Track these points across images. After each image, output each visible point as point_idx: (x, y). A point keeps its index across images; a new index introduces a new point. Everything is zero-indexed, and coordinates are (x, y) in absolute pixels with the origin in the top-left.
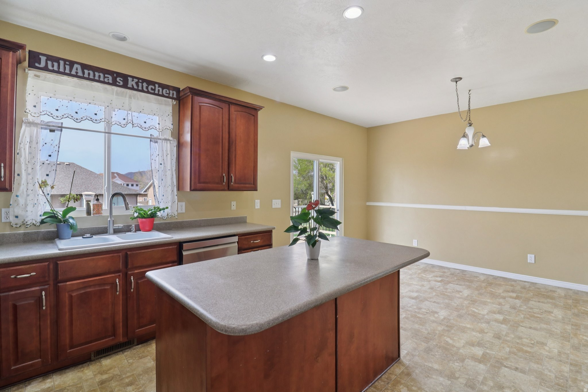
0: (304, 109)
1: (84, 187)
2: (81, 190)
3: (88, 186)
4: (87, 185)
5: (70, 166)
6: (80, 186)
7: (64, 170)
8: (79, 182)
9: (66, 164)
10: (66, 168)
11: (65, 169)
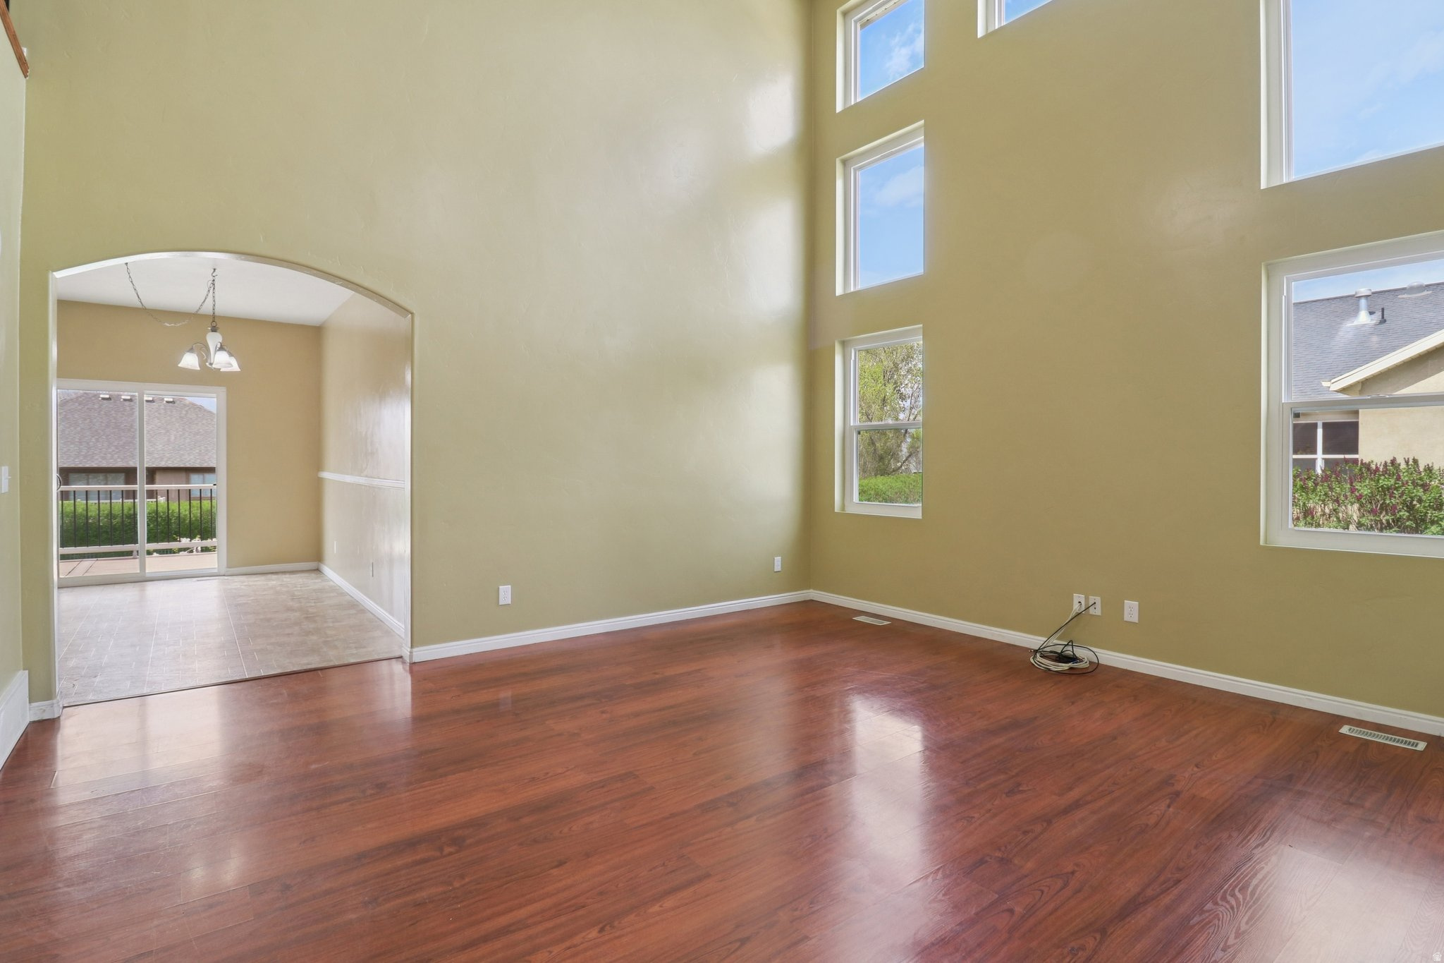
0: (90, 303)
1: (197, 451)
2: (188, 459)
3: (207, 450)
4: (206, 447)
5: (176, 405)
6: (188, 449)
7: (160, 414)
8: (188, 440)
9: (168, 402)
10: (165, 409)
11: (162, 411)
